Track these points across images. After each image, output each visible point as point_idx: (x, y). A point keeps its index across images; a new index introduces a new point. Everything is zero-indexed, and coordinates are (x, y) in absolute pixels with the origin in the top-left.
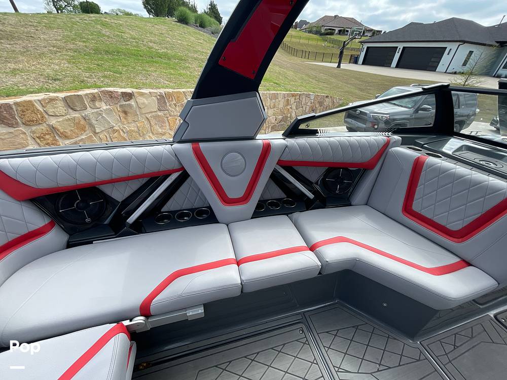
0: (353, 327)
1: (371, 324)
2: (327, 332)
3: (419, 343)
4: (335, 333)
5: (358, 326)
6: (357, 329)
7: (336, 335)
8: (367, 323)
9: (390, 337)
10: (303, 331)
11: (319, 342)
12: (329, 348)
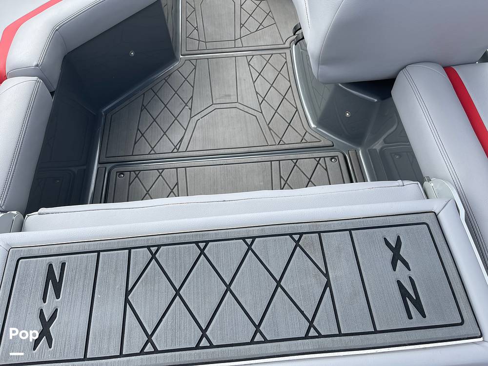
0: (142, 111)
1: (146, 89)
2: (135, 143)
3: (181, 57)
4: (139, 135)
5: (143, 105)
6: (145, 108)
7: (143, 135)
8: (144, 94)
9: (166, 79)
10: (122, 173)
11: (142, 157)
12: (153, 149)
